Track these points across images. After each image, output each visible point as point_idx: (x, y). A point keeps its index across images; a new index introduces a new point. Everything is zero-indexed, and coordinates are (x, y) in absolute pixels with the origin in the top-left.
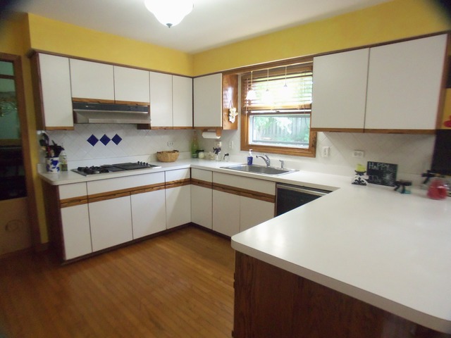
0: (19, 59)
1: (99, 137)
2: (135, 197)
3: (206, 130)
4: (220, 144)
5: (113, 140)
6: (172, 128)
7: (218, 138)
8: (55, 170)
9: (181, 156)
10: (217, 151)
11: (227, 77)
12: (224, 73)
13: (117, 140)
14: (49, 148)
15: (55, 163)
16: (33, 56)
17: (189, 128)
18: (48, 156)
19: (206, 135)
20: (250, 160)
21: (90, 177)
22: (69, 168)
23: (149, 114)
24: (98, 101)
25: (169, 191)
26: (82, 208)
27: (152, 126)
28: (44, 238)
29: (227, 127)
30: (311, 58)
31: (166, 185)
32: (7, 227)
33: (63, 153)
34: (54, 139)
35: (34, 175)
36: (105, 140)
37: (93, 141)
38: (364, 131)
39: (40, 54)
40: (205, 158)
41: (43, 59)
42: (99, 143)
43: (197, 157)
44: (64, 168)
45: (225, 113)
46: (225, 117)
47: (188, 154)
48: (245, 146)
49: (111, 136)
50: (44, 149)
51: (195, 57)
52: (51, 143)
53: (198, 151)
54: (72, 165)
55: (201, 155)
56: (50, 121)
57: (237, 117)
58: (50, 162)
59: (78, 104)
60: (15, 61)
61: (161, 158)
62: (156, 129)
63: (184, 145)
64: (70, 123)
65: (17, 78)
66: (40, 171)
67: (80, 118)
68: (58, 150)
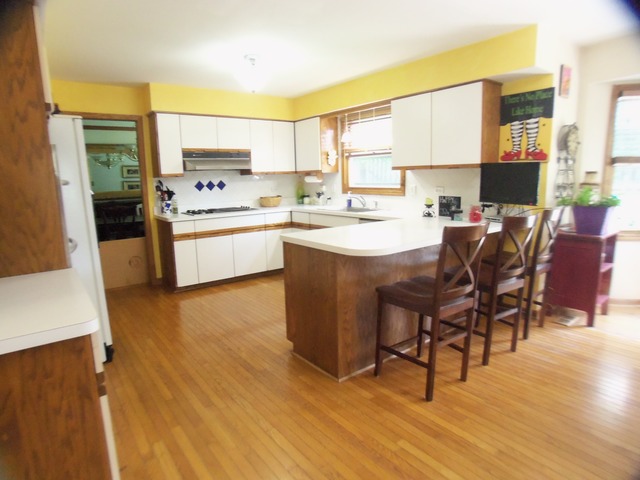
0: (141, 118)
1: (205, 183)
2: (236, 236)
3: (308, 174)
4: (324, 189)
5: (218, 185)
6: (274, 173)
7: (320, 181)
8: (168, 212)
9: (284, 201)
10: (319, 195)
11: (325, 120)
12: (322, 117)
13: (221, 185)
14: (163, 192)
15: (168, 205)
16: (152, 116)
17: (292, 172)
18: (163, 200)
19: (308, 180)
20: (350, 202)
21: (196, 217)
22: (180, 211)
23: (250, 160)
24: (204, 150)
25: (270, 233)
26: (191, 242)
27: (253, 171)
28: (159, 274)
29: (326, 170)
30: (389, 102)
31: (266, 227)
32: (130, 262)
33: (174, 197)
34: (168, 185)
35: (152, 217)
36: (210, 186)
37: (199, 186)
38: (431, 167)
39: (158, 115)
40: (310, 204)
41: (160, 118)
42: (205, 189)
43: (303, 203)
44: (175, 211)
45: (325, 157)
46: (324, 161)
47: (294, 200)
48: (346, 189)
49: (216, 182)
50: (159, 193)
51: (295, 102)
52: (165, 189)
53: (303, 197)
54: (182, 208)
55: (306, 200)
56: (165, 170)
57: (337, 159)
58: (164, 204)
59: (187, 154)
60: (138, 120)
61: (263, 203)
62: (257, 174)
63: (289, 190)
64: (180, 171)
65: (138, 129)
66: (156, 213)
67: (189, 166)
68: (170, 194)
